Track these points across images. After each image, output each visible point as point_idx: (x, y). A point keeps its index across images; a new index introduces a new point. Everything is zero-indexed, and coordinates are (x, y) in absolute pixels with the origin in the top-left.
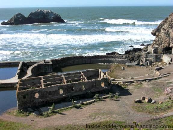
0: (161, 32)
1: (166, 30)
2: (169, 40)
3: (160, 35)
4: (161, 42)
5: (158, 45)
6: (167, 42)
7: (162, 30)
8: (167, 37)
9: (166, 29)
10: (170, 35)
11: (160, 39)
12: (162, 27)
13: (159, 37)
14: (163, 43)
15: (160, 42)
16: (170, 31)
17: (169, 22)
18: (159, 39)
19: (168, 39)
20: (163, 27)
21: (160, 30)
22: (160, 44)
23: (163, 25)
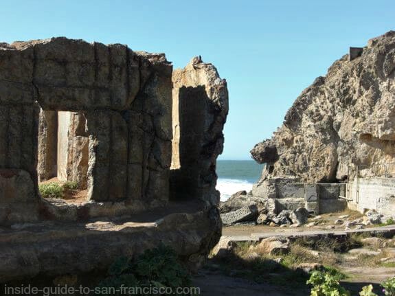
0: (303, 127)
1: (321, 118)
2: (335, 154)
3: (297, 138)
4: (305, 163)
5: (292, 173)
6: (328, 160)
7: (305, 117)
8: (325, 141)
9: (322, 112)
10: (340, 133)
11: (300, 152)
12: (305, 108)
13: (295, 144)
14: (311, 164)
15: (300, 162)
16: (338, 118)
17: (333, 87)
18: (295, 153)
19: (329, 150)
20: (312, 107)
21: (300, 120)
22: (299, 171)
23: (310, 102)
